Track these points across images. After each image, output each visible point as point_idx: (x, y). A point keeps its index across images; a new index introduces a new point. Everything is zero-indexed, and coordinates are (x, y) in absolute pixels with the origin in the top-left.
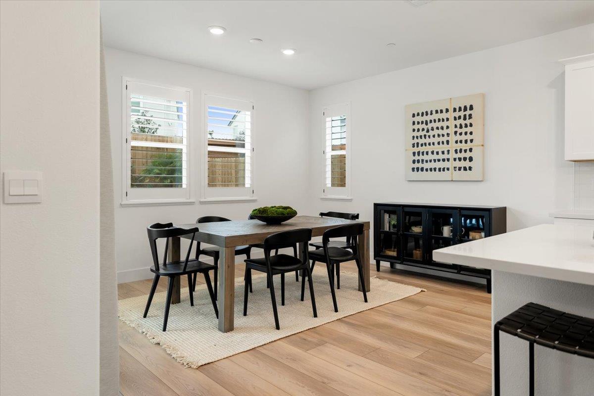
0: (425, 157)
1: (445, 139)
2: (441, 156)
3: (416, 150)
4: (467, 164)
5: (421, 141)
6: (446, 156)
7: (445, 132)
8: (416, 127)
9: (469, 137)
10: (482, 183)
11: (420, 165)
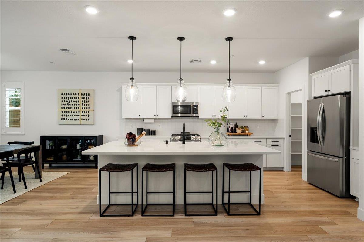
0: (68, 114)
1: (78, 106)
2: (75, 114)
3: (63, 110)
4: (87, 117)
5: (66, 106)
6: (78, 114)
7: (77, 103)
8: (63, 100)
9: (88, 107)
10: (93, 126)
11: (65, 117)
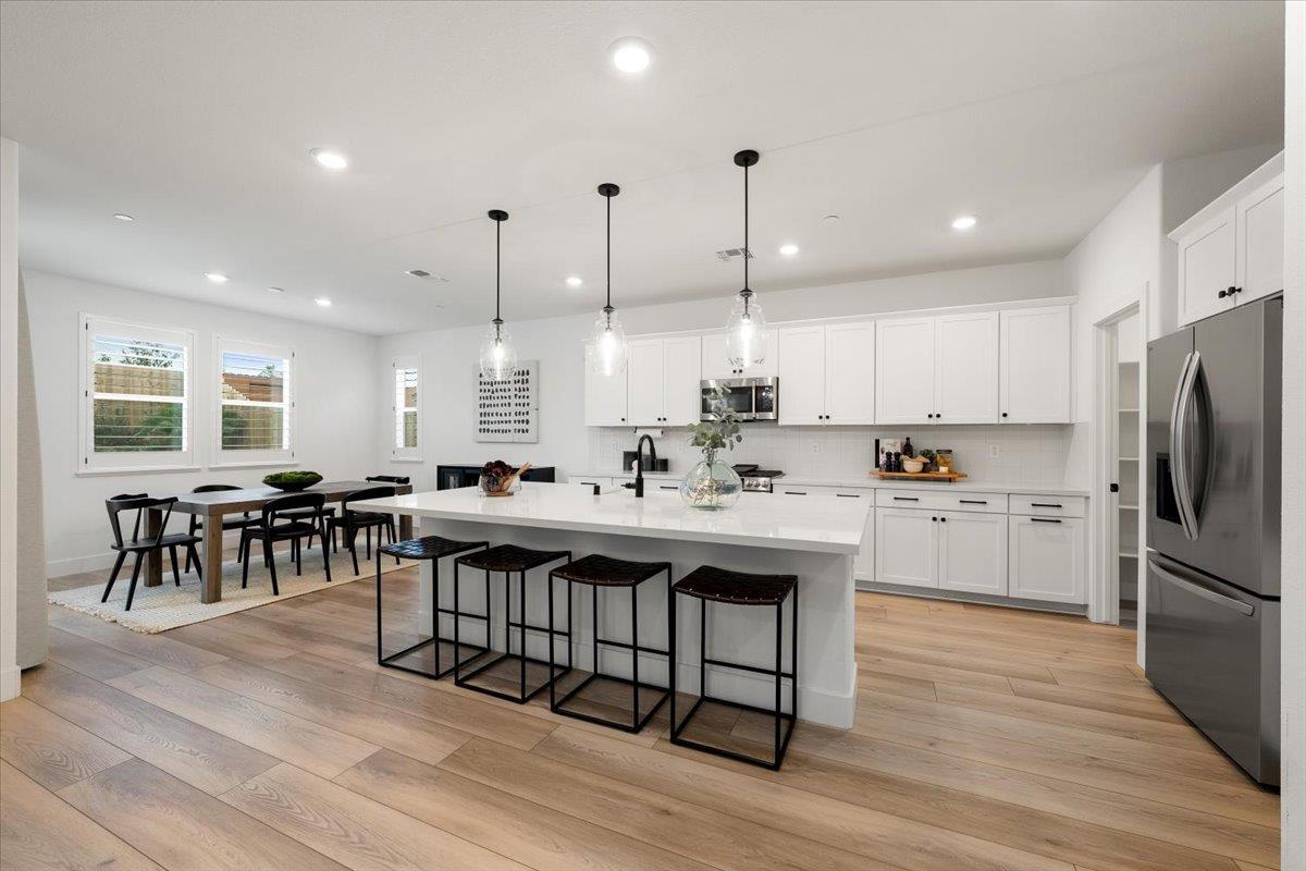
0: (491, 419)
1: (507, 401)
2: (504, 418)
3: (483, 410)
4: (524, 426)
5: (487, 402)
6: (507, 418)
7: (507, 394)
8: (483, 387)
9: (526, 401)
10: (537, 446)
11: (486, 426)
